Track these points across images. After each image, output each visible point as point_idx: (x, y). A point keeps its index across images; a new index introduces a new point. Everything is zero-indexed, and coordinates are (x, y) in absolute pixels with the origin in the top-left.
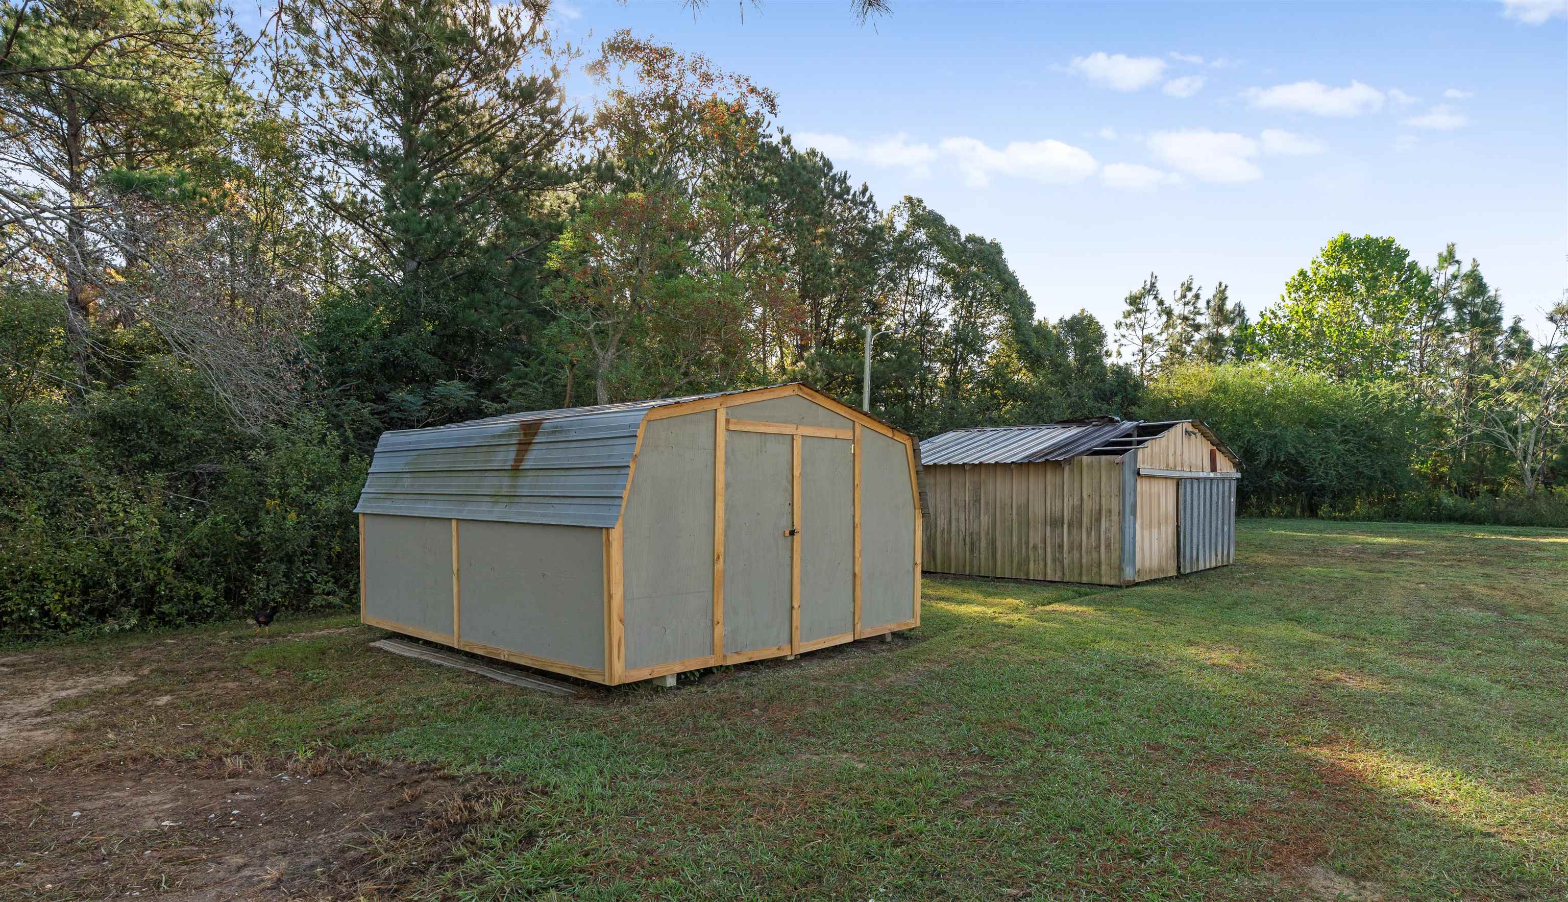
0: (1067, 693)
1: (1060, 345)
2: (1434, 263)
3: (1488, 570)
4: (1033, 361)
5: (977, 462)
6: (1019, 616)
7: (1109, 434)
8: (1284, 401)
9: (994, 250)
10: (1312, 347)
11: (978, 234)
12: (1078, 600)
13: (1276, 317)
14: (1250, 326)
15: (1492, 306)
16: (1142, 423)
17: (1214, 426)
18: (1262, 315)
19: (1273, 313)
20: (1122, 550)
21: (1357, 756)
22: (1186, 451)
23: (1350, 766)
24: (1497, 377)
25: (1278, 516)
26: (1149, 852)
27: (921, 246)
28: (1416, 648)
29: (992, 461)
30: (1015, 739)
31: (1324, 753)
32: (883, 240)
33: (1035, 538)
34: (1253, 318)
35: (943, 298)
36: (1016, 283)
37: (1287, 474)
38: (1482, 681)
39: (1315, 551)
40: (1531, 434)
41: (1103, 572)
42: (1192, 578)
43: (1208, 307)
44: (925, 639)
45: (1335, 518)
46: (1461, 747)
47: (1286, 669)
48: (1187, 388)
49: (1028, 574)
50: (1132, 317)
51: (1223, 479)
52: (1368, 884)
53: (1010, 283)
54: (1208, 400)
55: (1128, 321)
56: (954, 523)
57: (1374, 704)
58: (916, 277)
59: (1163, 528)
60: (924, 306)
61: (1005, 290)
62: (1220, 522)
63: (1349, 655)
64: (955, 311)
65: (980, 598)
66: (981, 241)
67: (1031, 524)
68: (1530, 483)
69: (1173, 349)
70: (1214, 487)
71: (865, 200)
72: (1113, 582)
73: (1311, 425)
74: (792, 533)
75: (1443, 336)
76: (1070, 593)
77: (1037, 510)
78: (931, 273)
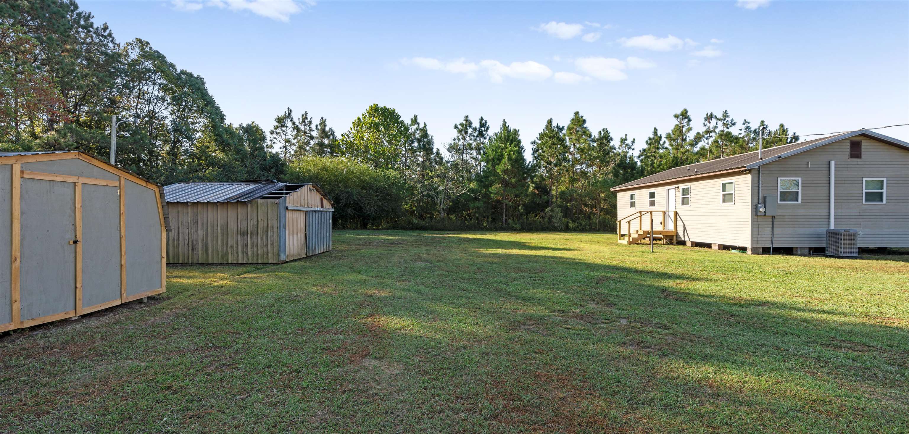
0: (257, 314)
1: (240, 139)
2: (410, 123)
3: (428, 248)
4: (224, 146)
5: (196, 201)
6: (226, 282)
7: (271, 188)
8: (352, 176)
9: (199, 82)
10: (364, 152)
11: (189, 71)
12: (258, 271)
13: (348, 137)
14: (337, 140)
15: (430, 143)
16: (288, 184)
17: (322, 187)
18: (342, 136)
19: (347, 135)
20: (279, 246)
21: (381, 319)
22: (309, 198)
23: (378, 323)
24: (431, 171)
25: (351, 228)
26: (301, 369)
27: (149, 71)
28: (402, 278)
29: (206, 201)
30: (232, 337)
31: (369, 320)
32: (121, 62)
33: (232, 242)
34: (339, 137)
35: (165, 104)
36: (214, 102)
37: (354, 209)
38: (422, 288)
39: (366, 243)
40: (443, 195)
41: (269, 257)
42: (313, 258)
43: (317, 128)
44: (170, 298)
45: (374, 229)
46: (415, 310)
47: (355, 291)
48: (309, 167)
49: (228, 260)
50: (280, 129)
51: (327, 212)
52: (383, 360)
53: (209, 102)
54: (318, 174)
55: (278, 131)
56: (181, 235)
57: (387, 300)
58: (145, 88)
59: (299, 235)
60: (151, 107)
61: (207, 105)
62: (325, 231)
63: (378, 284)
64: (173, 113)
65: (201, 275)
66: (191, 75)
67: (230, 235)
68: (442, 214)
69: (300, 147)
70: (323, 215)
71: (106, 34)
72: (275, 262)
73: (364, 187)
74: (75, 242)
75: (413, 153)
76: (253, 269)
77: (232, 226)
78: (156, 88)
